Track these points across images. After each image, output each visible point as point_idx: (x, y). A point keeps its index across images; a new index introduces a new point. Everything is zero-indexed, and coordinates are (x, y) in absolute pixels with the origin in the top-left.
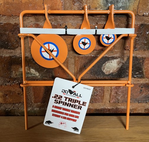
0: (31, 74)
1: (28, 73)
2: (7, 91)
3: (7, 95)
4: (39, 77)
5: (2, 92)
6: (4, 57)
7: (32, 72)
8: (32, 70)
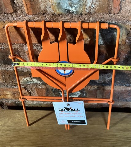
0: (34, 82)
1: (31, 81)
2: (15, 91)
3: (15, 94)
4: (40, 84)
5: (11, 92)
6: (9, 71)
7: (34, 81)
8: (34, 79)
